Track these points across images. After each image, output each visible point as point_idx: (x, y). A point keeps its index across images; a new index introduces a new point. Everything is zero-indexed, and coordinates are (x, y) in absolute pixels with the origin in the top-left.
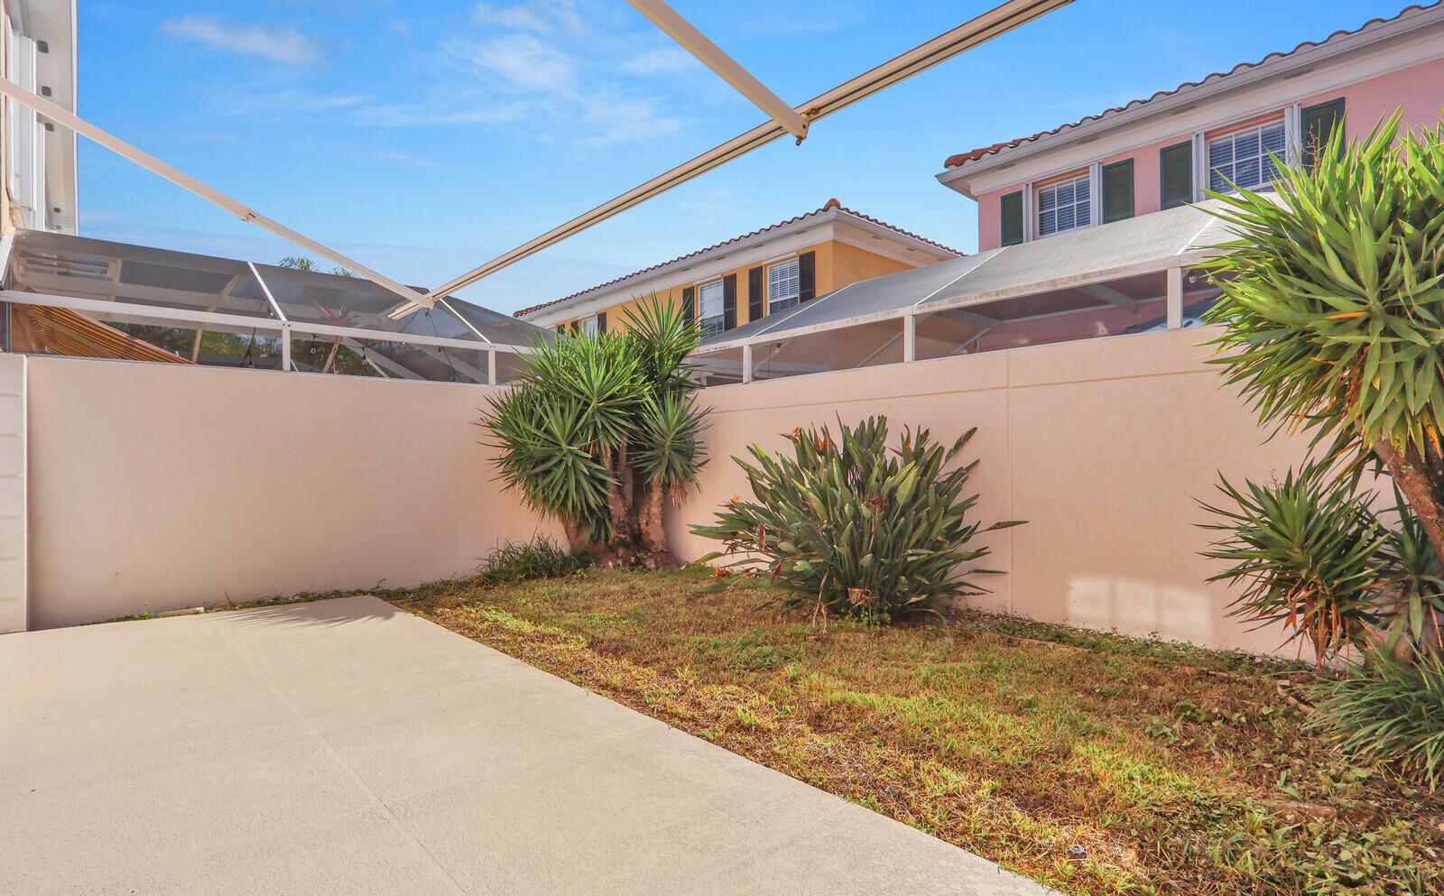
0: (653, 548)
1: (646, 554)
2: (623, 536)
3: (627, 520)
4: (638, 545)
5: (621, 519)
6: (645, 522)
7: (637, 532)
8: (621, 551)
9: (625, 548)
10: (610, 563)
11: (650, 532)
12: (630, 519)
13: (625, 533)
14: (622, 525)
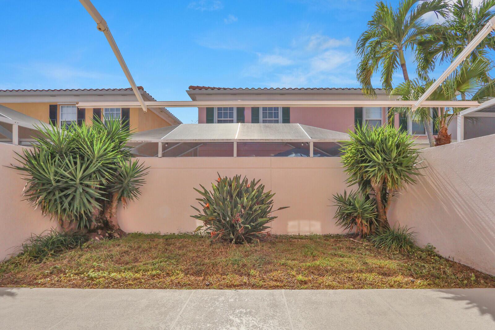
0: (115, 228)
1: (112, 231)
2: (99, 224)
3: (100, 216)
4: (107, 228)
5: (97, 216)
6: (109, 216)
7: (106, 222)
8: (100, 232)
9: (101, 230)
10: (97, 238)
11: (113, 221)
12: (101, 216)
13: (100, 222)
14: (98, 219)
